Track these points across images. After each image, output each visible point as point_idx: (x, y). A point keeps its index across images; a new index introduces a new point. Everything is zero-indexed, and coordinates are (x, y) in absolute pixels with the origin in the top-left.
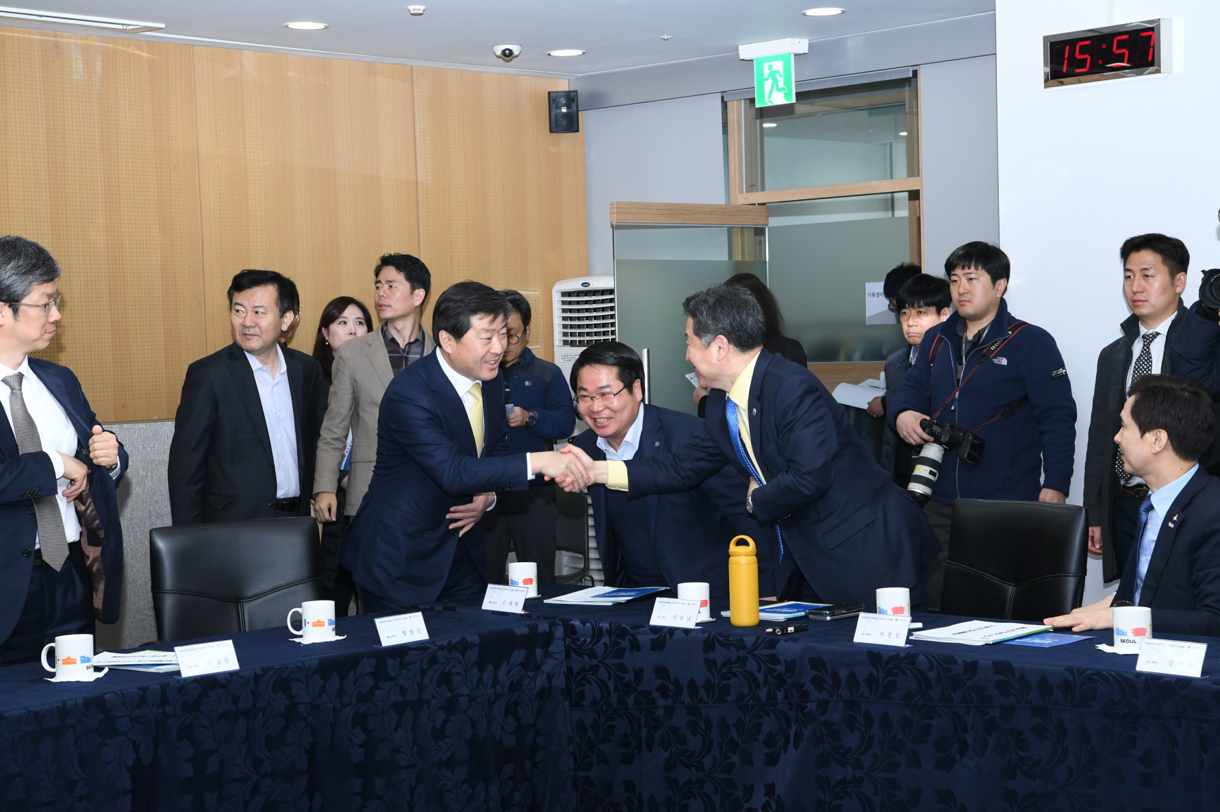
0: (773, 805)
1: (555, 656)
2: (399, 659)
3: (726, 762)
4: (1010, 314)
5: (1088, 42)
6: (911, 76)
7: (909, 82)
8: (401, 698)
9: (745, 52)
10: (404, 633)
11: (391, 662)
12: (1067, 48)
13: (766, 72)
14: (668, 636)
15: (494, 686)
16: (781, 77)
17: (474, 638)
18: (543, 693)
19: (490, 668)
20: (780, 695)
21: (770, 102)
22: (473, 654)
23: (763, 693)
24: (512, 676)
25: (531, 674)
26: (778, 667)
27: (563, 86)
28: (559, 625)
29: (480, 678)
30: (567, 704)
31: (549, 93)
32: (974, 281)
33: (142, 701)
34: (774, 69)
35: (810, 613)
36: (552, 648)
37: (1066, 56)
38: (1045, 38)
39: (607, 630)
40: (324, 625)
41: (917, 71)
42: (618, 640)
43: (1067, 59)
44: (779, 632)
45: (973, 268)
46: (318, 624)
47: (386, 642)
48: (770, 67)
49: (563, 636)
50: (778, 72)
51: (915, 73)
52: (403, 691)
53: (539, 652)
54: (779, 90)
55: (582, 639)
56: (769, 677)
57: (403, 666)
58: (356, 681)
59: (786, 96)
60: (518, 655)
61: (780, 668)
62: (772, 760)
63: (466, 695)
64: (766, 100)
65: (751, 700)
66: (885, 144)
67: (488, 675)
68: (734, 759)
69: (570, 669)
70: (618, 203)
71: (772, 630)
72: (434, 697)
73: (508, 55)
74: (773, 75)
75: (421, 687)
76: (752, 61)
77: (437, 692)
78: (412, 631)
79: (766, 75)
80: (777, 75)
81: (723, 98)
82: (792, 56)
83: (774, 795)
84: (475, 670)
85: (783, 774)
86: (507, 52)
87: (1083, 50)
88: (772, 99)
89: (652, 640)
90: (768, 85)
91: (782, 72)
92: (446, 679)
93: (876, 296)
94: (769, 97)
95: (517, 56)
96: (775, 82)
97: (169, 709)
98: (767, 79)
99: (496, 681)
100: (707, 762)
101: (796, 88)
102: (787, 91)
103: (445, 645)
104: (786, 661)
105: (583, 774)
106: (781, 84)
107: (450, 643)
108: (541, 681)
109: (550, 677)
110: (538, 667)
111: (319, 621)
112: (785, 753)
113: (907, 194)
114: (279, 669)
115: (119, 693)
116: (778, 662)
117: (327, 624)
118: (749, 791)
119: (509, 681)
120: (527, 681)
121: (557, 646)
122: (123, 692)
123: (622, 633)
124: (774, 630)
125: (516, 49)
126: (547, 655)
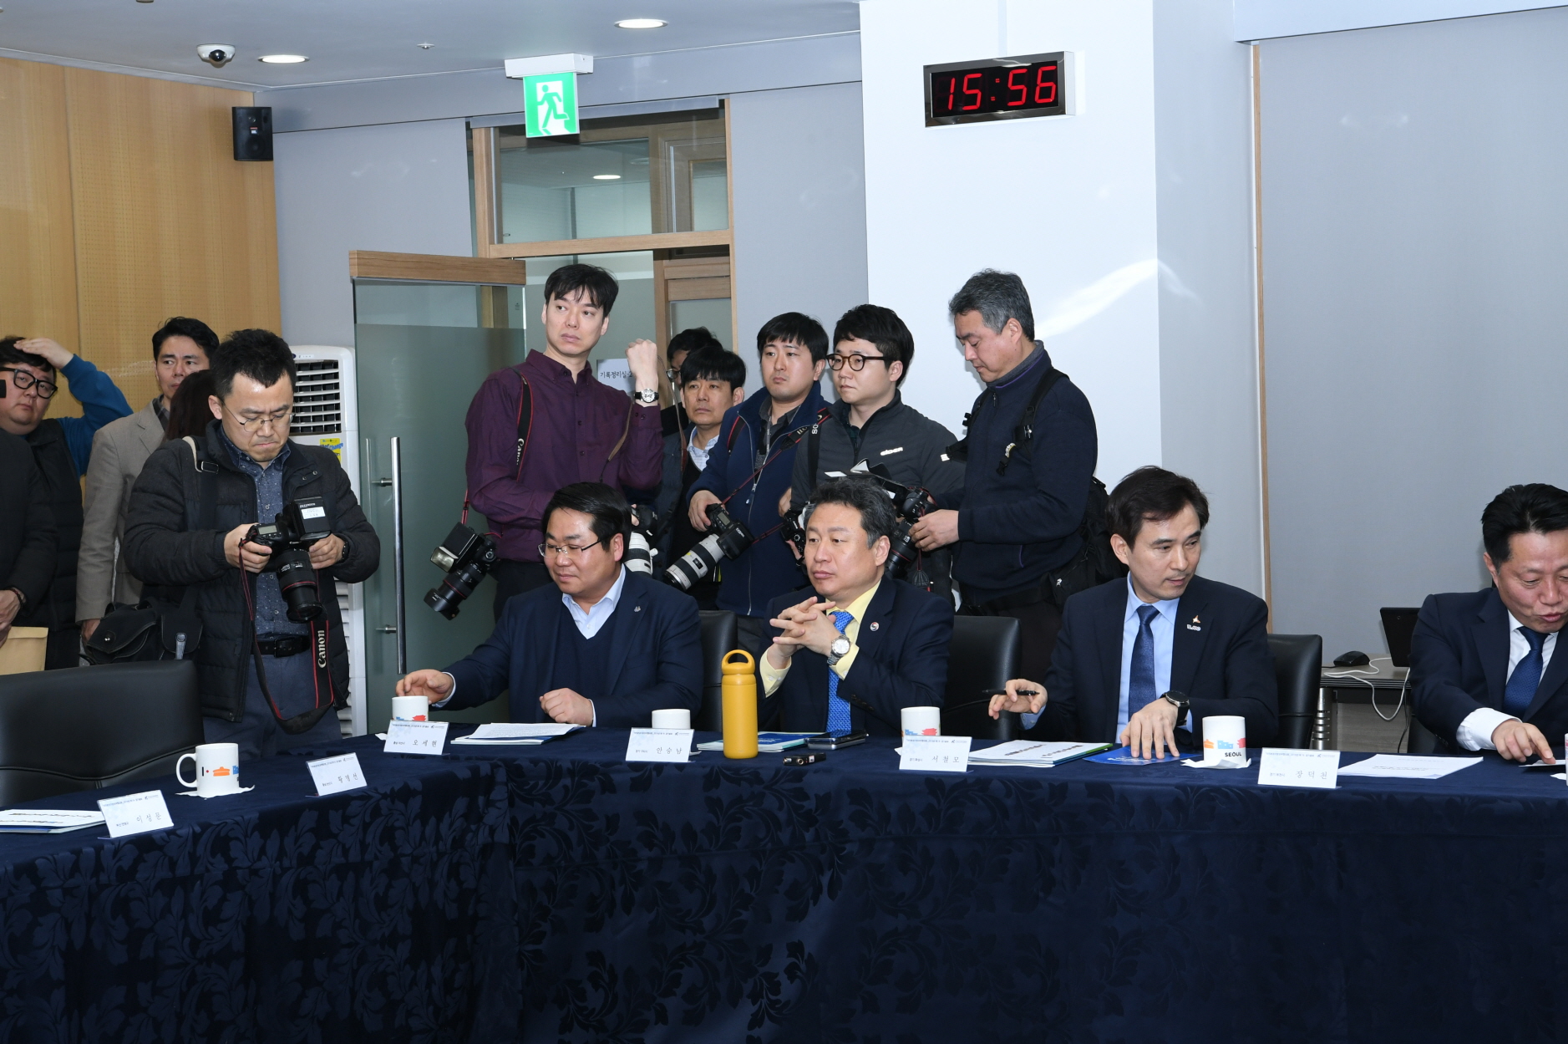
0: (803, 966)
1: (498, 804)
2: (340, 812)
3: (735, 919)
4: (822, 398)
5: (979, 75)
6: (717, 106)
7: (714, 115)
8: (343, 860)
9: (513, 67)
10: (340, 779)
11: (335, 817)
12: (953, 81)
13: (540, 95)
14: (654, 773)
15: (436, 843)
16: (560, 100)
17: (416, 785)
18: (487, 850)
19: (433, 820)
20: (809, 836)
21: (546, 131)
22: (416, 803)
23: (785, 836)
24: (454, 831)
25: (473, 827)
26: (805, 803)
27: (248, 101)
28: (500, 766)
29: (423, 832)
30: (511, 863)
31: (234, 109)
32: (793, 357)
33: (75, 868)
34: (550, 91)
35: (811, 742)
36: (493, 796)
37: (952, 91)
38: (926, 68)
39: (568, 769)
40: (228, 774)
41: (723, 100)
42: (585, 781)
43: (953, 94)
44: (801, 762)
45: (794, 343)
46: (222, 772)
47: (323, 791)
48: (545, 88)
49: (505, 780)
50: (556, 94)
51: (722, 102)
52: (345, 852)
53: (481, 800)
54: (557, 116)
55: (532, 783)
56: (794, 816)
57: (346, 820)
58: (297, 839)
59: (567, 125)
60: (460, 805)
61: (810, 804)
62: (797, 914)
63: (408, 855)
64: (541, 128)
65: (770, 844)
66: (565, 189)
67: (429, 829)
68: (745, 915)
69: (514, 820)
70: (359, 253)
71: (790, 760)
72: (376, 858)
73: (217, 58)
74: (549, 98)
75: (364, 847)
76: (521, 79)
77: (380, 852)
78: (348, 777)
79: (540, 99)
80: (555, 98)
81: (468, 124)
82: (575, 75)
83: (803, 957)
84: (418, 822)
85: (812, 930)
86: (217, 54)
87: (973, 84)
88: (547, 128)
89: (632, 779)
90: (542, 110)
91: (561, 94)
92: (388, 835)
93: (611, 377)
94: (545, 124)
95: (230, 60)
96: (552, 107)
97: (103, 878)
98: (542, 103)
99: (438, 837)
100: (708, 922)
101: (580, 115)
102: (568, 119)
103: (388, 792)
104: (816, 795)
105: (531, 947)
106: (560, 109)
107: (392, 789)
108: (483, 837)
109: (492, 831)
110: (480, 819)
111: (222, 769)
112: (815, 904)
113: (652, 252)
114: (218, 825)
115: (50, 857)
116: (806, 797)
117: (231, 772)
118: (766, 954)
119: (451, 837)
120: (469, 836)
121: (499, 793)
122: (55, 856)
123: (588, 771)
124: (794, 760)
125: (228, 51)
126: (489, 803)
